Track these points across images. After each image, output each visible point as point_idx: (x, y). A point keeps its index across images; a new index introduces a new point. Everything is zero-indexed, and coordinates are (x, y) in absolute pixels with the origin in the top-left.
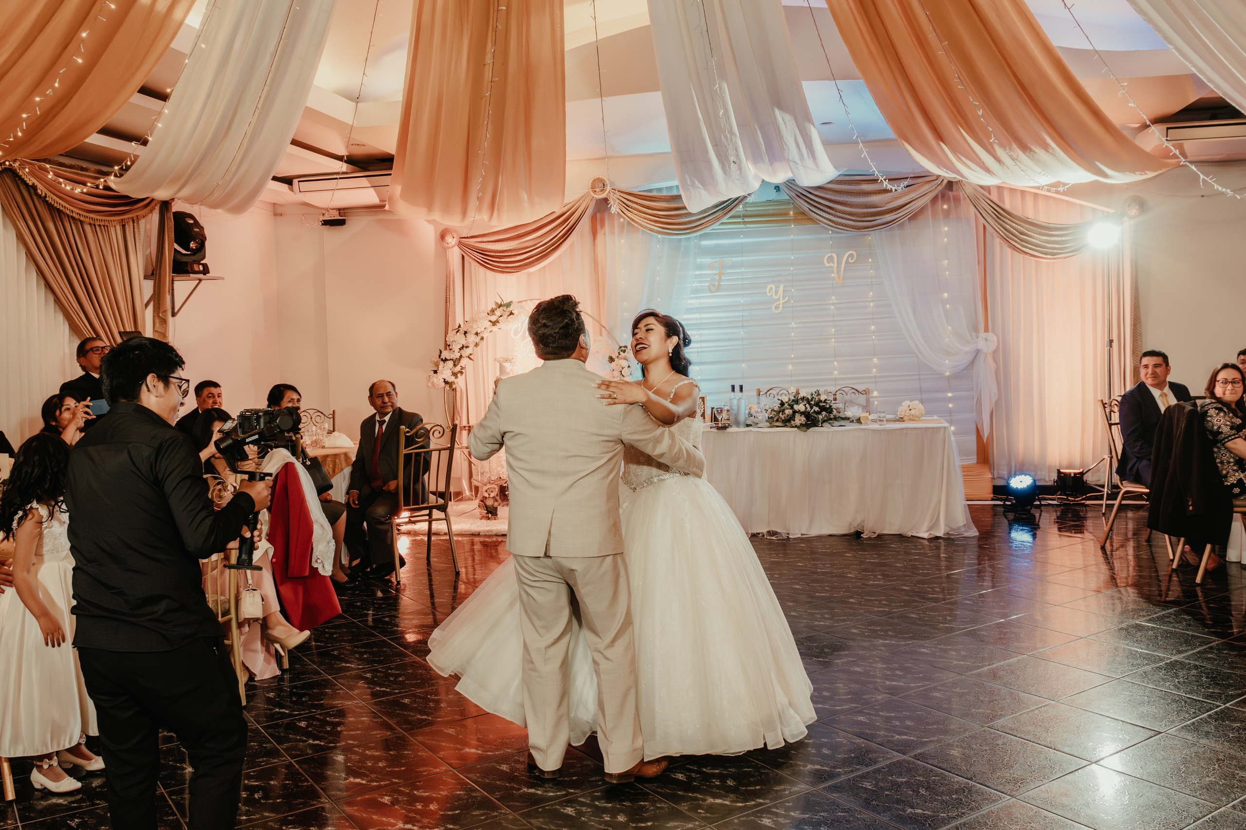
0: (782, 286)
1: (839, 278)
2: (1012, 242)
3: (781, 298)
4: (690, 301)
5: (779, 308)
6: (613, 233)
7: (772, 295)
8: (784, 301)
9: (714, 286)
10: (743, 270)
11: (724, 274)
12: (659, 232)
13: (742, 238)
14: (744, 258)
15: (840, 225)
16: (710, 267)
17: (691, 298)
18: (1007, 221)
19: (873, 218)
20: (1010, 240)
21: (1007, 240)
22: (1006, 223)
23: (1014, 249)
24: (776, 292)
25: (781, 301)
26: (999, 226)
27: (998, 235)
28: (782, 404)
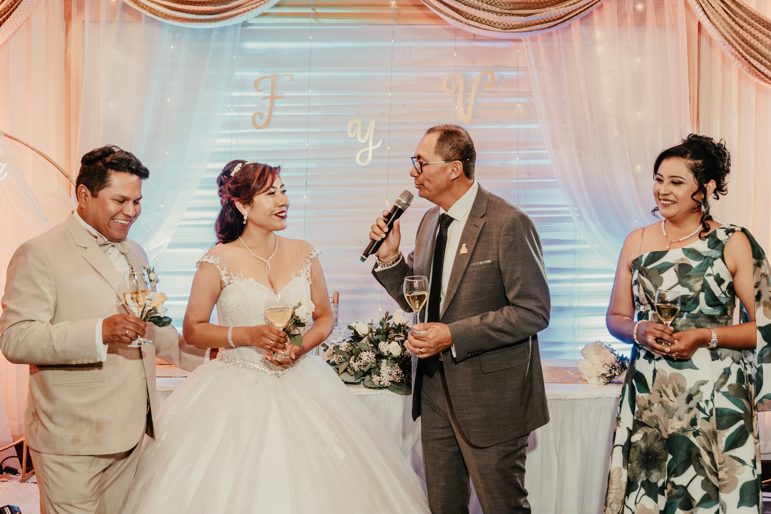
0: (372, 123)
1: (466, 113)
2: (755, 63)
3: (371, 143)
4: (220, 141)
5: (366, 157)
6: (95, 21)
7: (356, 136)
8: (376, 147)
9: (262, 118)
10: (310, 93)
11: (281, 97)
12: (167, 16)
13: (310, 41)
14: (313, 74)
15: (472, 20)
16: (256, 86)
17: (221, 136)
18: (749, 27)
19: (529, 11)
20: (752, 60)
21: (746, 59)
22: (746, 30)
23: (757, 76)
24: (364, 132)
25: (371, 148)
26: (735, 36)
27: (733, 49)
28: (357, 338)
